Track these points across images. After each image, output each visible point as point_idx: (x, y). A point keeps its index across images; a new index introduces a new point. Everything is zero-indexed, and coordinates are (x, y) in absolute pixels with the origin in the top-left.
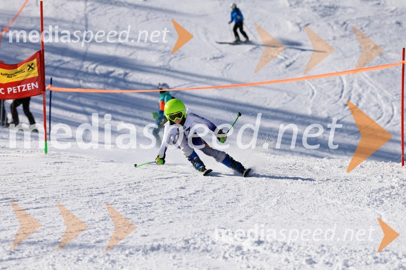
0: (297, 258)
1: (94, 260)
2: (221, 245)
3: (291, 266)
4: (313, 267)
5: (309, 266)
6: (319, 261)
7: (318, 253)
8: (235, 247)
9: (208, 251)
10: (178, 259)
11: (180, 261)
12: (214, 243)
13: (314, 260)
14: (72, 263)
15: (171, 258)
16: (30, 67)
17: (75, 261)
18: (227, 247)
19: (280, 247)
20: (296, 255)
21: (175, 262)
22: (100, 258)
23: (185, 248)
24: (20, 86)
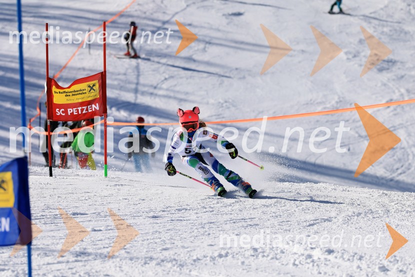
0: (370, 266)
1: (161, 264)
2: (290, 254)
3: (363, 273)
4: (387, 274)
5: (382, 273)
6: (392, 269)
7: (391, 262)
8: (305, 255)
9: (277, 259)
10: (247, 265)
11: (250, 267)
12: (282, 252)
13: (387, 267)
14: (140, 265)
15: (240, 264)
17: (142, 264)
18: (297, 256)
19: (351, 256)
20: (368, 263)
21: (244, 267)
22: (167, 262)
23: (253, 256)
24: (81, 108)
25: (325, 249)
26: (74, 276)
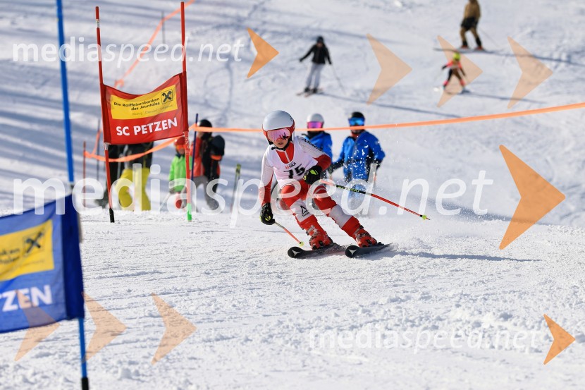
1: (269, 340)
5: (581, 344)
8: (471, 323)
14: (239, 344)
17: (242, 341)
18: (460, 324)
19: (536, 322)
24: (152, 124)
25: (499, 314)
26: (146, 360)
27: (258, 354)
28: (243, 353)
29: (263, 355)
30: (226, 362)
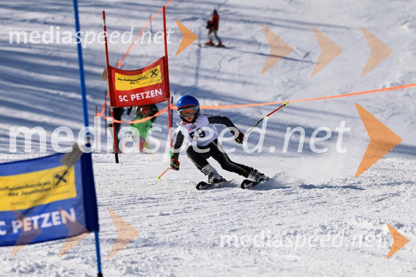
2: (359, 231)
8: (374, 231)
12: (351, 228)
14: (209, 247)
16: (154, 73)
18: (366, 232)
23: (322, 233)
24: (143, 93)
25: (394, 224)
26: (144, 260)
27: (223, 254)
28: (212, 254)
29: (226, 255)
30: (200, 261)
